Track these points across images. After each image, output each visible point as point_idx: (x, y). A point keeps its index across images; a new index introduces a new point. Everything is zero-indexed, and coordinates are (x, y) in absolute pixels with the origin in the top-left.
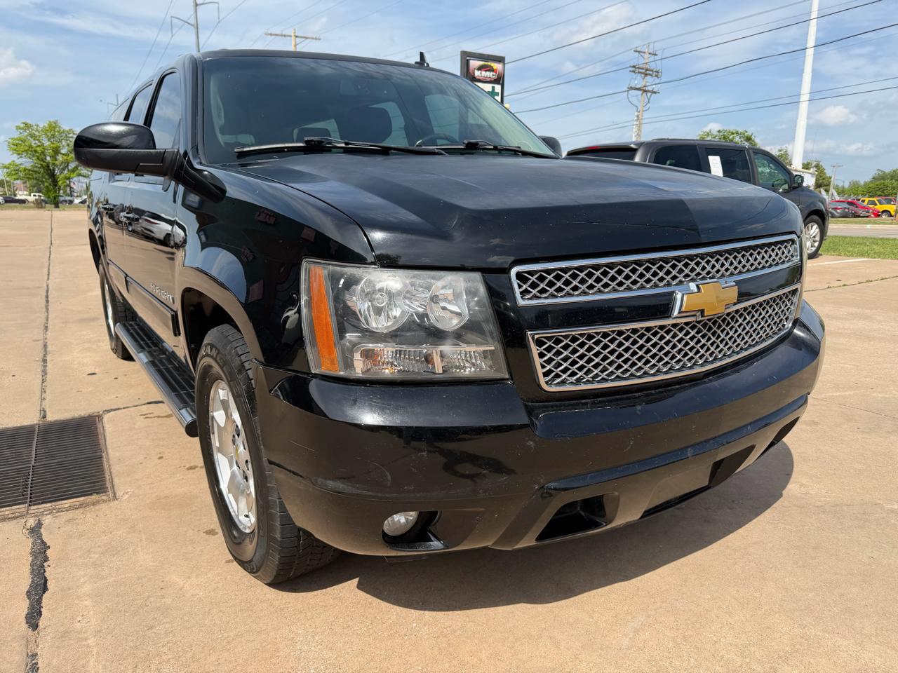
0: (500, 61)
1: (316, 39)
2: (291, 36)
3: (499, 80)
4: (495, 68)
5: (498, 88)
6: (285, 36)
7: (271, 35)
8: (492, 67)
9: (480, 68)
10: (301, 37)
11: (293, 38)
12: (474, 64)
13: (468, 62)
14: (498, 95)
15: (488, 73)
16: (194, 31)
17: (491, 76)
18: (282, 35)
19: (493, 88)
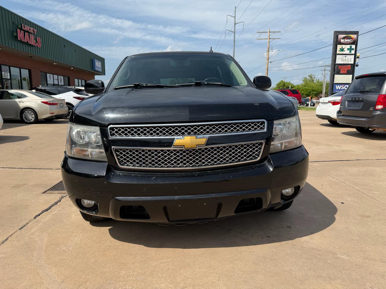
0: (356, 34)
1: (279, 32)
2: (268, 32)
3: (355, 42)
4: (352, 37)
5: (353, 47)
6: (265, 32)
7: (259, 33)
8: (351, 37)
9: (344, 38)
10: (272, 32)
11: (269, 33)
12: (341, 36)
13: (337, 36)
14: (353, 50)
15: (348, 40)
16: (233, 34)
17: (350, 41)
18: (264, 32)
19: (351, 47)
